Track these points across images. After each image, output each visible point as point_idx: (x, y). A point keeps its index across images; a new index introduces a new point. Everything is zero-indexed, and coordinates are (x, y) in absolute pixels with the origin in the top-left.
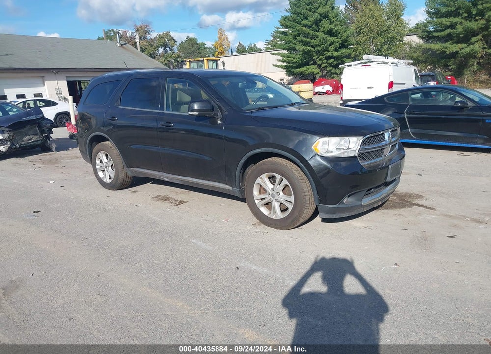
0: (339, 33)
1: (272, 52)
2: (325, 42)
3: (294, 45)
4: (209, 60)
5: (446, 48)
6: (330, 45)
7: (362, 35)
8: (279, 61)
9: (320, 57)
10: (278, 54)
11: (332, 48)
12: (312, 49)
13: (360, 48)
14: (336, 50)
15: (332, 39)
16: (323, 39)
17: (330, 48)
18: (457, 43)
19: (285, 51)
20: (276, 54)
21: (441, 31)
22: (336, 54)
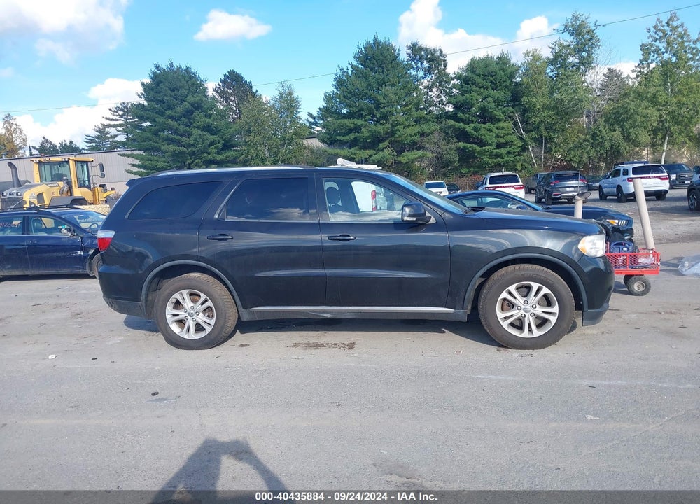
0: (220, 130)
1: (121, 153)
2: (203, 141)
3: (156, 145)
4: (78, 161)
5: (355, 154)
6: (210, 146)
7: (252, 134)
8: (134, 165)
9: (197, 161)
10: (132, 156)
11: (213, 149)
12: (185, 149)
13: (252, 150)
14: (218, 153)
15: (211, 138)
16: (200, 137)
17: (210, 150)
18: (365, 148)
19: (141, 152)
20: (128, 156)
21: (344, 135)
22: (219, 157)
